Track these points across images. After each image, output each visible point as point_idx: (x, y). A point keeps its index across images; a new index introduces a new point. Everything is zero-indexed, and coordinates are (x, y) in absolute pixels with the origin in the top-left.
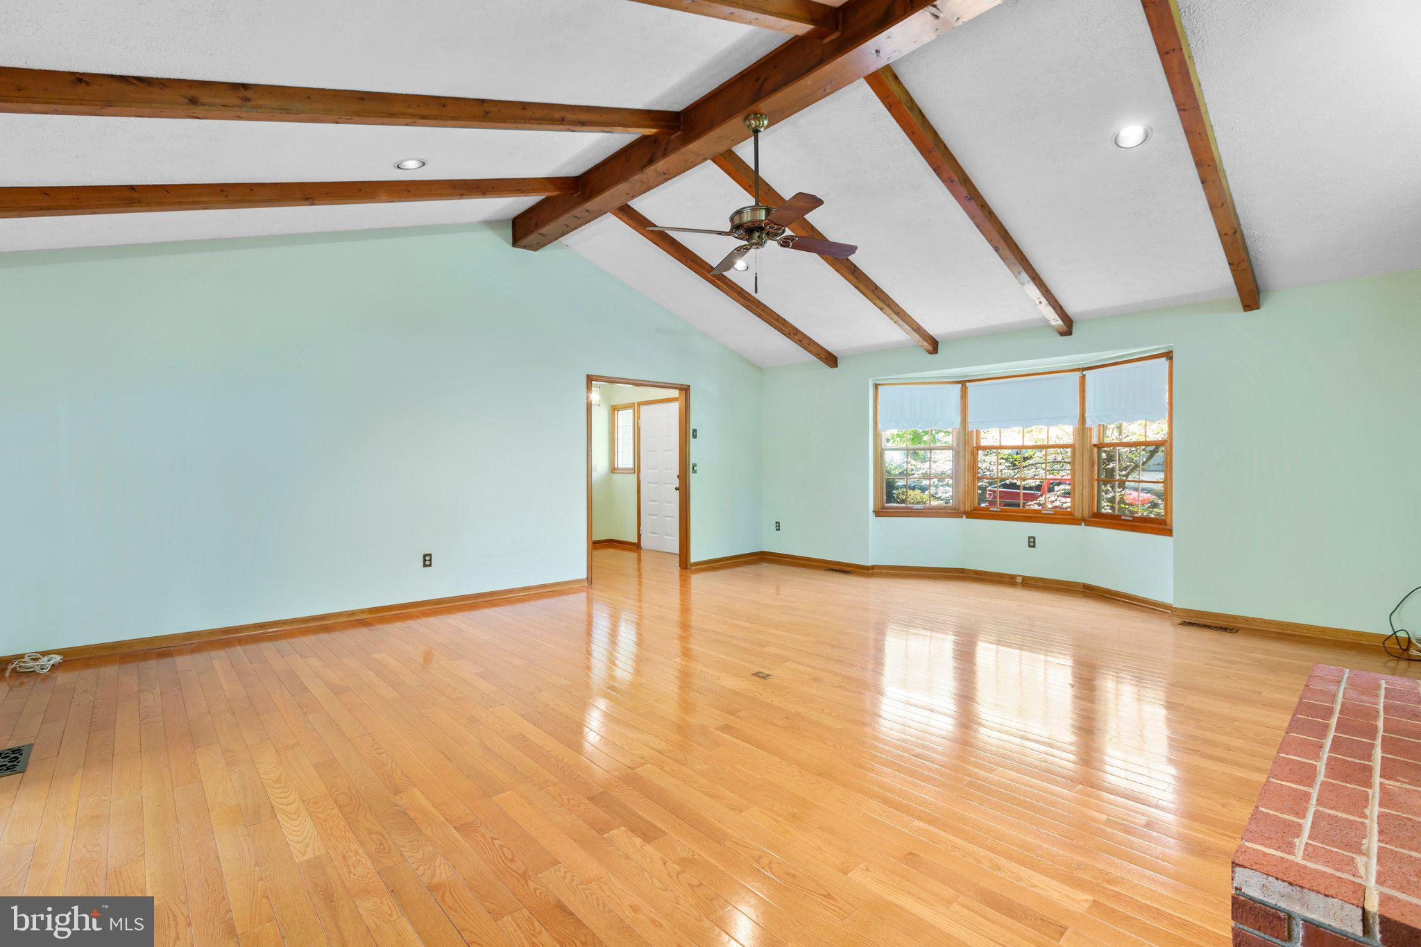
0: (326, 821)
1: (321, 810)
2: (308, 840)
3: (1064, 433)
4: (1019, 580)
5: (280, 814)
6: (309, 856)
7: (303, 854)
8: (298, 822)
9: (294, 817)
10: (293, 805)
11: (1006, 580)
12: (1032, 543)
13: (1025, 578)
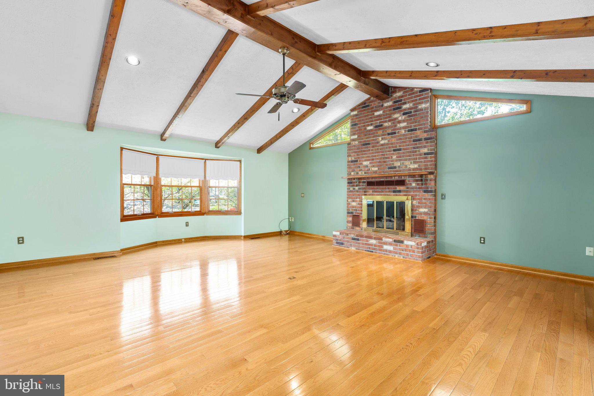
0: (466, 338)
1: (463, 342)
2: (478, 337)
3: (196, 182)
4: (183, 240)
5: (476, 351)
6: (484, 333)
7: (484, 335)
8: (475, 344)
9: (474, 346)
10: (469, 350)
11: (178, 242)
12: (187, 224)
13: (185, 239)
